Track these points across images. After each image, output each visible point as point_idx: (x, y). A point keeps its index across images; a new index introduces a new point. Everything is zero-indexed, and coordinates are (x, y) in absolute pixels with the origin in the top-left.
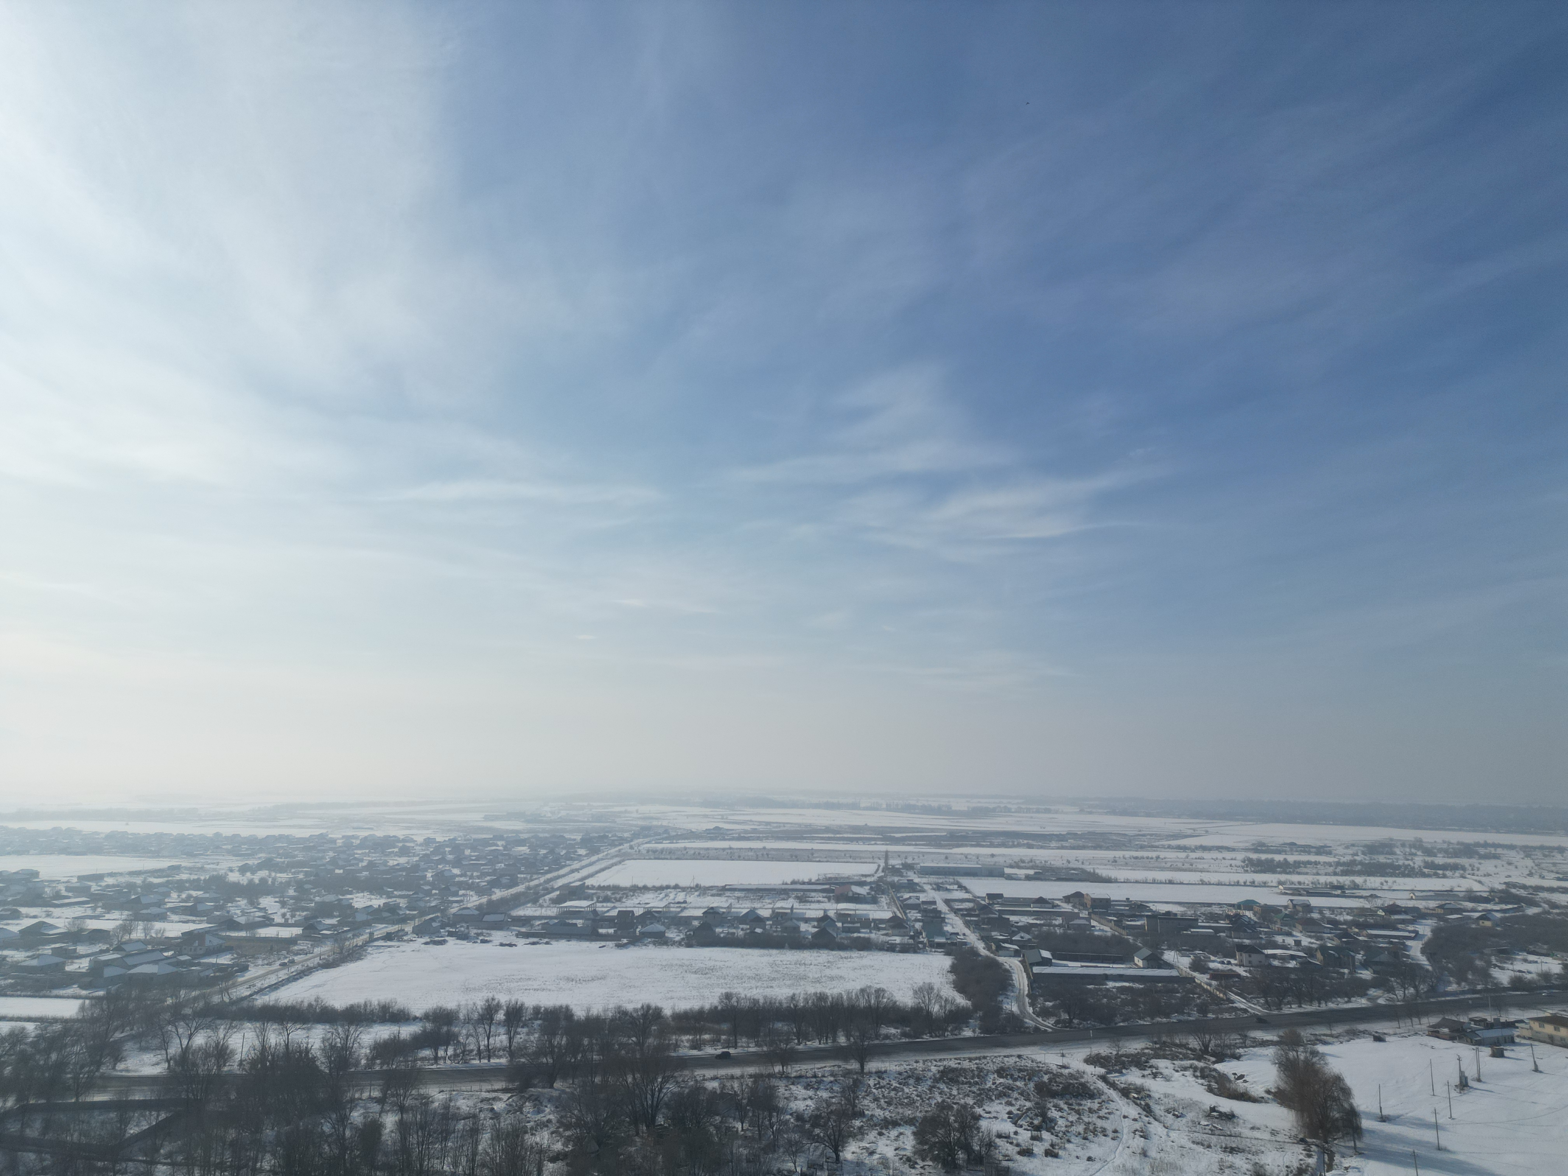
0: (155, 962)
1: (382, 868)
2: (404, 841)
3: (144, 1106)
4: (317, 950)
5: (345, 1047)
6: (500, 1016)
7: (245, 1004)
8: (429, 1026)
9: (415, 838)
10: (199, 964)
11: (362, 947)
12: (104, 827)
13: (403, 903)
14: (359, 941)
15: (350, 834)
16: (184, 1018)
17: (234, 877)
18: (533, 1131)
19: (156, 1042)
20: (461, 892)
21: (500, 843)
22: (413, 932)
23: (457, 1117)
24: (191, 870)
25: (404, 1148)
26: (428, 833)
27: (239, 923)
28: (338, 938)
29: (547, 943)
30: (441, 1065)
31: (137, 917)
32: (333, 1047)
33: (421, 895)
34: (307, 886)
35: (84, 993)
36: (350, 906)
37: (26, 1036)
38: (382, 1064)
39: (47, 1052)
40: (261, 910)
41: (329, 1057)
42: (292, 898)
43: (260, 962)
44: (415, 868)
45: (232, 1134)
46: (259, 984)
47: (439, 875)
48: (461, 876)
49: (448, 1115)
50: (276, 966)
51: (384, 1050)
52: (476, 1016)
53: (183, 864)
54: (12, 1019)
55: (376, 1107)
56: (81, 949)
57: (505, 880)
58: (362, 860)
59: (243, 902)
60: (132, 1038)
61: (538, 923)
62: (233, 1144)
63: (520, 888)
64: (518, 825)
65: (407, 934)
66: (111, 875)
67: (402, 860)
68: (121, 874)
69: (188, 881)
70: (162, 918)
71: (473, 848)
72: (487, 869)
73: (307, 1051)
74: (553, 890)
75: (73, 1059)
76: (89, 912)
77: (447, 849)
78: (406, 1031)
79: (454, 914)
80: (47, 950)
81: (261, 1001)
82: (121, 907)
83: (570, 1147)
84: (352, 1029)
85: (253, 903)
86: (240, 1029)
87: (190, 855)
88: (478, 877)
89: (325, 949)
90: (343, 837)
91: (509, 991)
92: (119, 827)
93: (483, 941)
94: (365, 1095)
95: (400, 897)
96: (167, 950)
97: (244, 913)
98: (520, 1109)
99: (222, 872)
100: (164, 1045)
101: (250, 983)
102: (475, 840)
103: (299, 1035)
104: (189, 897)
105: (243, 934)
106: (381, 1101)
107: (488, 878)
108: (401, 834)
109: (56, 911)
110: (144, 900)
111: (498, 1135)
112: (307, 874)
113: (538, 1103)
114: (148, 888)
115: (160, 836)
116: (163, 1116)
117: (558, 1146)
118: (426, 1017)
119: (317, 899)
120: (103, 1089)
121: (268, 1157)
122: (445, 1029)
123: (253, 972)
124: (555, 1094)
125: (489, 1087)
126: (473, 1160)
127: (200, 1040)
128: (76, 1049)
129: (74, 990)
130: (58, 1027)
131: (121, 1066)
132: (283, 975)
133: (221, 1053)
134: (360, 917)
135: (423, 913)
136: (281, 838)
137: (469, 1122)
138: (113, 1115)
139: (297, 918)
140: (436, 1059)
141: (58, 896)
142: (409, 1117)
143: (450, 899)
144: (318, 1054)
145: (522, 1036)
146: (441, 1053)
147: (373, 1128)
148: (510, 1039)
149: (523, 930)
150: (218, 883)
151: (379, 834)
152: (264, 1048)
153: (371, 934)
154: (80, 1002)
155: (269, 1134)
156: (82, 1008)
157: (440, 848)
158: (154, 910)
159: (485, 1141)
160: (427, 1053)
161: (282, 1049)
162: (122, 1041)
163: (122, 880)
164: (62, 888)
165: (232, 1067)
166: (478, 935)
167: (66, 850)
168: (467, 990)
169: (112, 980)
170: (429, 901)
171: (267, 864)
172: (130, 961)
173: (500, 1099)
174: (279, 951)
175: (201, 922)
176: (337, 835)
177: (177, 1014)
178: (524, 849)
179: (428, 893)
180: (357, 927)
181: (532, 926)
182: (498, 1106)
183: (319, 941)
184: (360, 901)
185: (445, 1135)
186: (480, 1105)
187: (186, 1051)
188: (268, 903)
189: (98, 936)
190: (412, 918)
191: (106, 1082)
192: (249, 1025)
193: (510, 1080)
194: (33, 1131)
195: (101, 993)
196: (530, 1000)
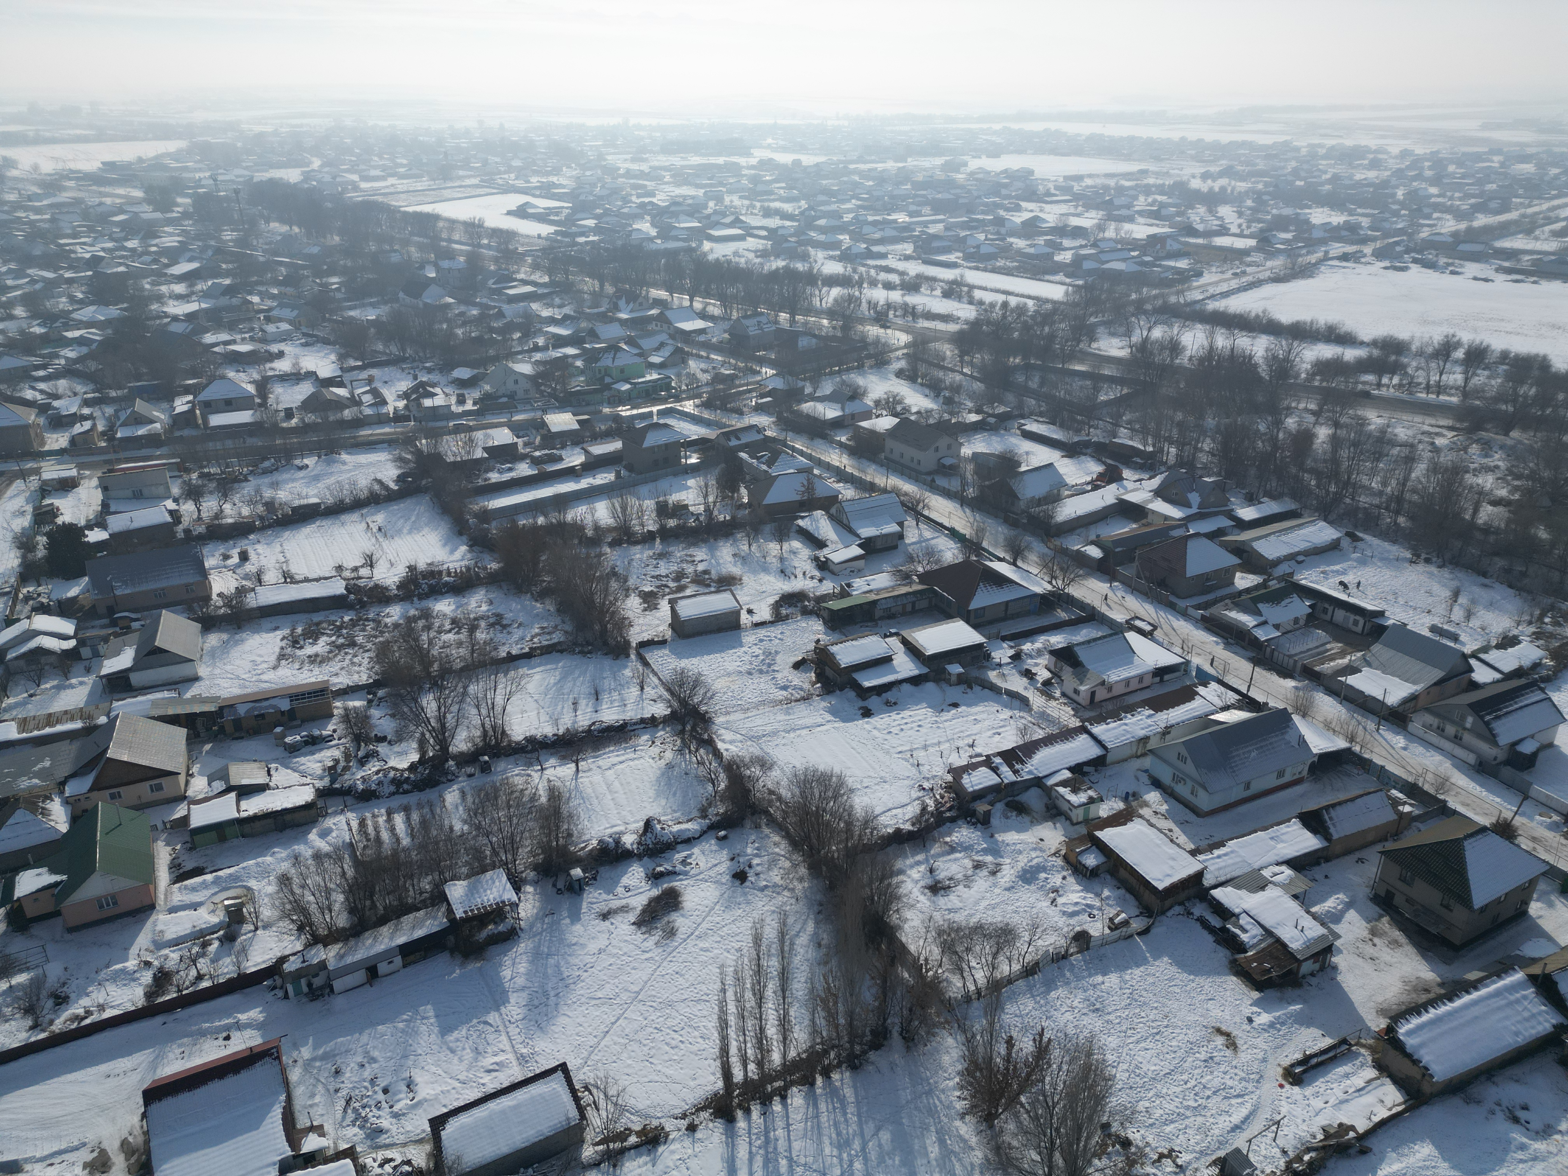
0: (1124, 260)
1: (1347, 182)
2: (1376, 151)
3: (1111, 380)
4: (1269, 264)
5: (1286, 360)
6: (1460, 354)
7: (1198, 307)
8: (1376, 352)
9: (1390, 149)
10: (1160, 266)
11: (1315, 265)
12: (1085, 129)
13: (1365, 222)
14: (1313, 258)
15: (1316, 141)
16: (1145, 312)
17: (1196, 184)
18: (1476, 472)
19: (1122, 330)
20: (1435, 215)
21: (1496, 158)
22: (1373, 255)
23: (1393, 443)
24: (1157, 174)
25: (1335, 460)
26: (1405, 144)
27: (1197, 230)
28: (1291, 253)
29: (1535, 282)
30: (1383, 392)
31: (1110, 218)
32: (1275, 357)
33: (1387, 215)
34: (1265, 197)
35: (1068, 280)
36: (1307, 222)
37: (1027, 310)
38: (1322, 381)
39: (1043, 324)
40: (1219, 218)
41: (1270, 366)
42: (1250, 208)
43: (1214, 269)
44: (1385, 184)
45: (1179, 416)
46: (1211, 290)
47: (1412, 195)
48: (1438, 196)
49: (1383, 439)
50: (1229, 275)
51: (1324, 368)
52: (1430, 350)
53: (1151, 168)
54: (1017, 295)
55: (1311, 419)
56: (1067, 243)
57: (1493, 205)
58: (1325, 172)
59: (1202, 210)
60: (1103, 323)
61: (1527, 258)
62: (1180, 425)
63: (1513, 215)
64: (1525, 136)
65: (1365, 256)
66: (1090, 176)
67: (1372, 174)
68: (1098, 176)
69: (1154, 185)
70: (1130, 219)
71: (1460, 164)
72: (1474, 190)
73: (1251, 357)
74: (1558, 220)
75: (1060, 334)
76: (1072, 210)
77: (1427, 164)
78: (1350, 354)
79: (1423, 240)
80: (1041, 240)
81: (1212, 306)
82: (1097, 207)
83: (1517, 496)
84: (1295, 344)
85: (1211, 211)
86: (1191, 329)
87: (1158, 159)
88: (1460, 199)
89: (1277, 263)
90: (1309, 145)
91: (1475, 330)
92: (1096, 129)
93: (1453, 273)
94: (1302, 406)
95: (1363, 215)
96: (1133, 250)
97: (1202, 221)
98: (1465, 449)
99: (1185, 178)
100: (1128, 334)
101: (1203, 288)
102: (1464, 154)
103: (1244, 342)
104: (1155, 201)
105: (1200, 241)
106: (1316, 414)
107: (1473, 201)
108: (1373, 143)
109: (1047, 207)
110: (1117, 202)
111: (1434, 468)
112: (1266, 184)
113: (1487, 448)
114: (1120, 190)
115: (1131, 139)
116: (1125, 391)
117: (1503, 493)
118: (1374, 343)
119: (1274, 211)
120: (1081, 361)
121: (1208, 440)
122: (1393, 358)
123: (1207, 278)
124: (1509, 442)
125: (1433, 422)
126: (1404, 485)
127: (1157, 333)
128: (1063, 326)
129: (1060, 277)
130: (1049, 306)
131: (1094, 345)
132: (1234, 284)
133: (1175, 347)
134: (1317, 234)
135: (1386, 235)
136: (1244, 144)
137: (1406, 451)
138: (1088, 383)
139: (1253, 230)
140: (1379, 385)
141: (1048, 194)
142: (1342, 433)
143: (1422, 221)
144: (1261, 361)
145: (1480, 378)
146: (1385, 380)
147: (1305, 438)
148: (1467, 380)
149: (1506, 264)
150: (1180, 189)
151: (1349, 142)
152: (1211, 348)
153: (1326, 252)
154: (1064, 288)
155: (1210, 422)
156: (1067, 293)
157: (1417, 162)
158: (1124, 212)
159: (1419, 471)
160: (1370, 378)
161: (1227, 352)
162: (1094, 326)
163: (1099, 181)
164: (1051, 186)
165: (1183, 360)
166: (1448, 265)
167: (1055, 151)
168: (1425, 323)
169: (1090, 272)
170: (1396, 223)
171: (1228, 172)
172: (1104, 257)
173: (1444, 436)
174: (1232, 261)
175: (1163, 226)
176: (1301, 143)
177: (1139, 308)
178: (1528, 168)
179: (1396, 214)
180: (1312, 244)
181: (1519, 260)
182: (1439, 442)
183: (1271, 254)
184: (1319, 216)
185: (1378, 456)
186: (1420, 437)
187: (1145, 341)
188: (1226, 212)
189: (1078, 232)
190: (1374, 239)
191: (1084, 356)
192: (1199, 326)
193: (1460, 419)
194: (1034, 384)
195: (1081, 282)
196: (1498, 343)
